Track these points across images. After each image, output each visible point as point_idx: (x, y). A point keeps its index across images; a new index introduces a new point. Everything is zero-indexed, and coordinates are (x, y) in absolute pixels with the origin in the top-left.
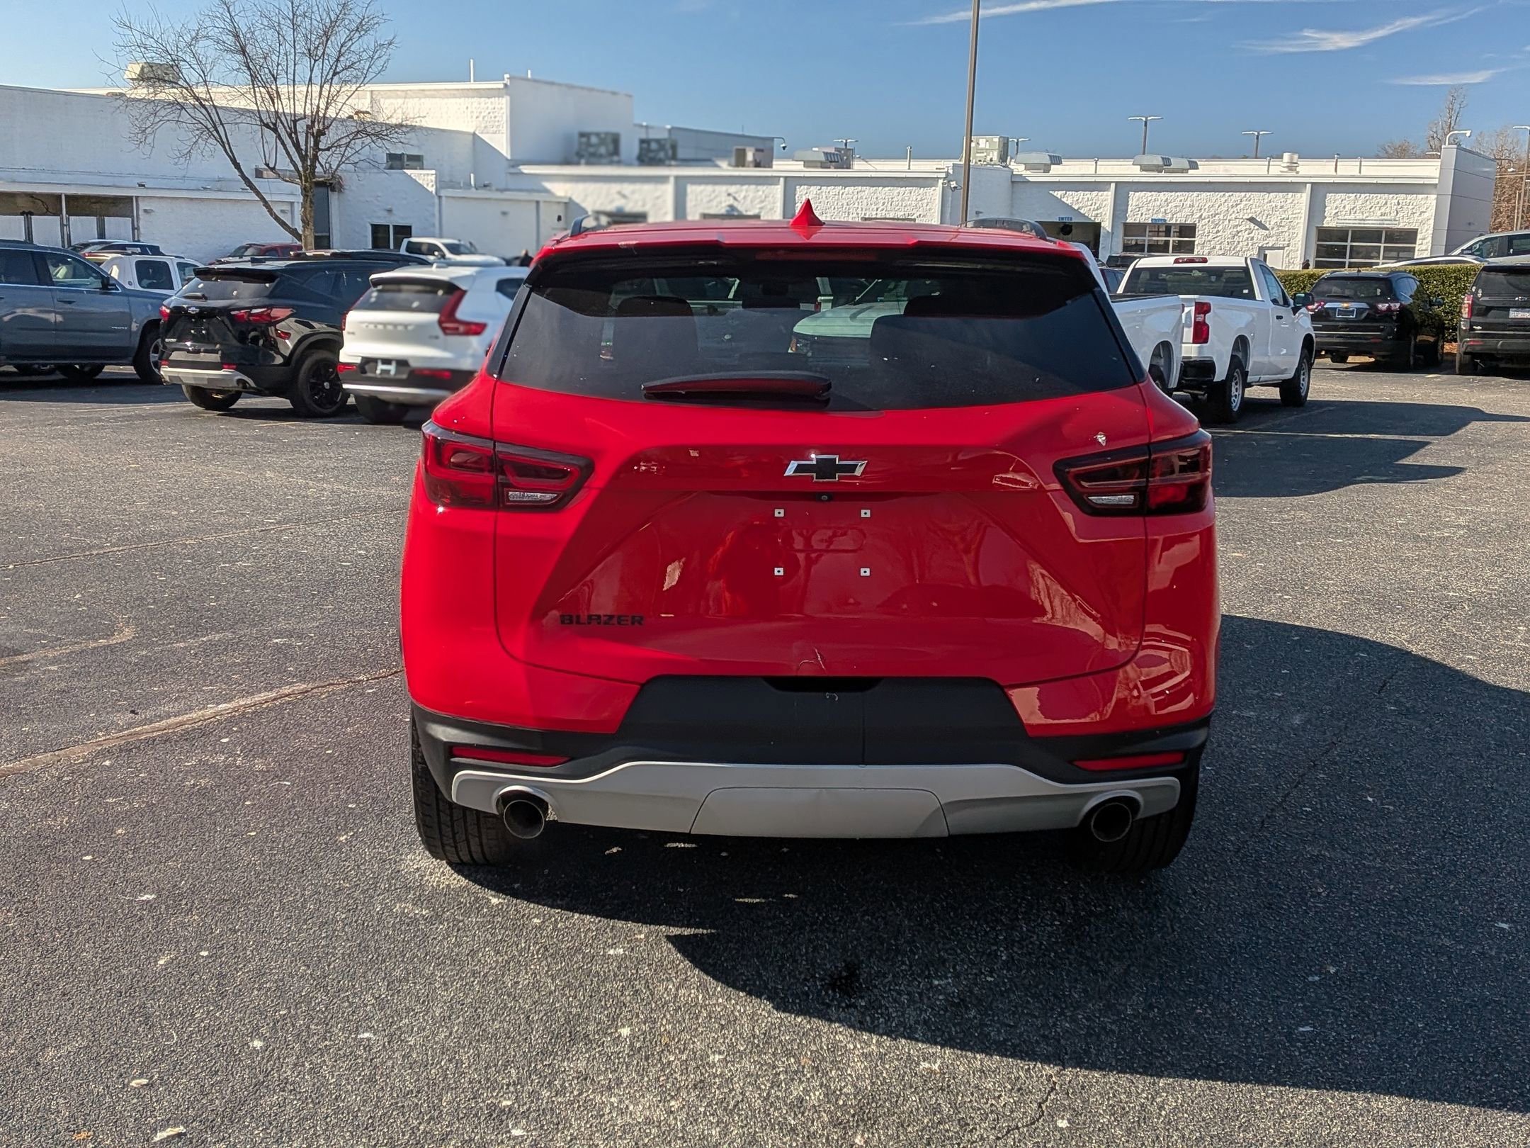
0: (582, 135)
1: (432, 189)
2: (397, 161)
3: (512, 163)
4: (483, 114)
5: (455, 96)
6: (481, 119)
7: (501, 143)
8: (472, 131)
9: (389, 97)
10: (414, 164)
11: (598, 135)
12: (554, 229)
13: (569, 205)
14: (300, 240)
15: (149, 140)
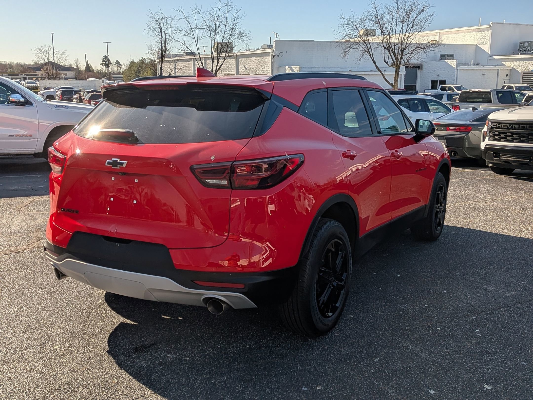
0: (521, 43)
1: (455, 67)
2: (443, 57)
3: (490, 55)
4: (481, 38)
5: (470, 32)
6: (480, 39)
7: (487, 48)
8: (475, 44)
9: (446, 34)
10: (450, 57)
11: (528, 42)
12: (504, 79)
13: (512, 70)
14: (393, 87)
15: (347, 55)
